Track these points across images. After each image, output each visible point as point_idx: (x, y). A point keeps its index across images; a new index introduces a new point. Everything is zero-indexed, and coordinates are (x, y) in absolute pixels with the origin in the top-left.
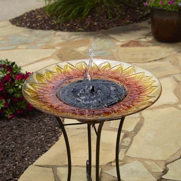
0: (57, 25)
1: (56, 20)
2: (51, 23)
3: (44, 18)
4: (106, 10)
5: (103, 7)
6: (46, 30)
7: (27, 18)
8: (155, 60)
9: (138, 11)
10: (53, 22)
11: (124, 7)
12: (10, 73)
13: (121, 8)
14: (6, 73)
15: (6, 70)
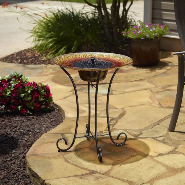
0: (47, 60)
1: (46, 57)
2: (41, 59)
3: (34, 55)
4: (92, 47)
5: (88, 45)
6: (37, 64)
7: (17, 56)
8: (136, 81)
9: (121, 48)
10: (43, 58)
11: (108, 45)
12: (21, 82)
13: (105, 45)
14: (17, 82)
15: (17, 80)
